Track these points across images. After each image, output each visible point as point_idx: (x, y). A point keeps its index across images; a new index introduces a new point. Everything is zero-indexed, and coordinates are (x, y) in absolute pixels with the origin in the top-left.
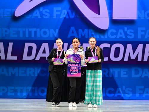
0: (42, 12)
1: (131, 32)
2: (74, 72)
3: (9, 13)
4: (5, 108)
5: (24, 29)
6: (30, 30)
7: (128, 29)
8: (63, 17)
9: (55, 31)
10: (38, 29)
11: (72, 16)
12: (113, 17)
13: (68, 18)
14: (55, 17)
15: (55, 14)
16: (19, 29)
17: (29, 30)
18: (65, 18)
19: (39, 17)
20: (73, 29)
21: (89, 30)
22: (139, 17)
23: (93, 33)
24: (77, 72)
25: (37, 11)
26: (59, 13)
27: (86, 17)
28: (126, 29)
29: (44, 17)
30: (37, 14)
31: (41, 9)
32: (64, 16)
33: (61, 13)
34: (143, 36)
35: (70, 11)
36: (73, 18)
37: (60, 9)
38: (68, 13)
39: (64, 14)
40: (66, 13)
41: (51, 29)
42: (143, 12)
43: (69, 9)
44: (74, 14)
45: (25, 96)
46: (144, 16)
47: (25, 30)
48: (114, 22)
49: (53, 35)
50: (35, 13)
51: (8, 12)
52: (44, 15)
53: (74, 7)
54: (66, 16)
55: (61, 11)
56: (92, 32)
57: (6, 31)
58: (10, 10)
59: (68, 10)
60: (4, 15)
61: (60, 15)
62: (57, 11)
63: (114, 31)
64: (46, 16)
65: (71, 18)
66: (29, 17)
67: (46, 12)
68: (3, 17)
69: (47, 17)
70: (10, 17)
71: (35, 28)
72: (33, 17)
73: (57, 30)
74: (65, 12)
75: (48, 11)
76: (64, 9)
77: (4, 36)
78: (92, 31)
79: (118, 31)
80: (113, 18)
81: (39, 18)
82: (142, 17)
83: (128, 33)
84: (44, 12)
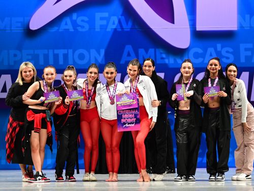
0: (76, 21)
1: (227, 52)
2: (129, 124)
3: (19, 25)
4: (17, 187)
5: (46, 51)
6: (56, 51)
7: (222, 47)
8: (112, 29)
9: (99, 54)
10: (70, 51)
11: (128, 27)
12: (197, 27)
13: (120, 30)
14: (97, 29)
15: (98, 23)
16: (36, 52)
17: (53, 51)
18: (115, 30)
19: (72, 30)
20: (129, 48)
21: (157, 50)
22: (241, 26)
23: (164, 56)
24: (133, 123)
25: (67, 20)
26: (104, 22)
27: (151, 27)
28: (219, 46)
29: (79, 29)
30: (67, 24)
31: (75, 16)
32: (114, 27)
33: (108, 23)
34: (248, 58)
35: (123, 18)
36: (129, 30)
37: (106, 15)
38: (120, 22)
39: (114, 24)
40: (116, 22)
41: (91, 50)
42: (247, 16)
43: (122, 15)
44: (130, 24)
45: (49, 165)
46: (250, 25)
47: (48, 51)
48: (198, 36)
49: (96, 60)
50: (63, 23)
51: (17, 22)
52: (80, 26)
53: (130, 12)
54: (117, 26)
55: (108, 19)
56: (161, 53)
57: (15, 55)
58: (21, 19)
59: (120, 17)
60: (11, 27)
61: (107, 26)
62: (102, 19)
63: (200, 51)
64: (83, 27)
65: (125, 30)
66: (54, 29)
67: (83, 21)
68: (9, 31)
69: (84, 30)
70: (22, 31)
71: (64, 49)
72: (60, 30)
73: (103, 52)
74: (115, 19)
75: (86, 19)
76: (114, 15)
77: (12, 63)
78: (161, 51)
79: (205, 50)
80: (197, 29)
81: (71, 32)
82: (246, 25)
83: (224, 53)
84: (79, 21)
